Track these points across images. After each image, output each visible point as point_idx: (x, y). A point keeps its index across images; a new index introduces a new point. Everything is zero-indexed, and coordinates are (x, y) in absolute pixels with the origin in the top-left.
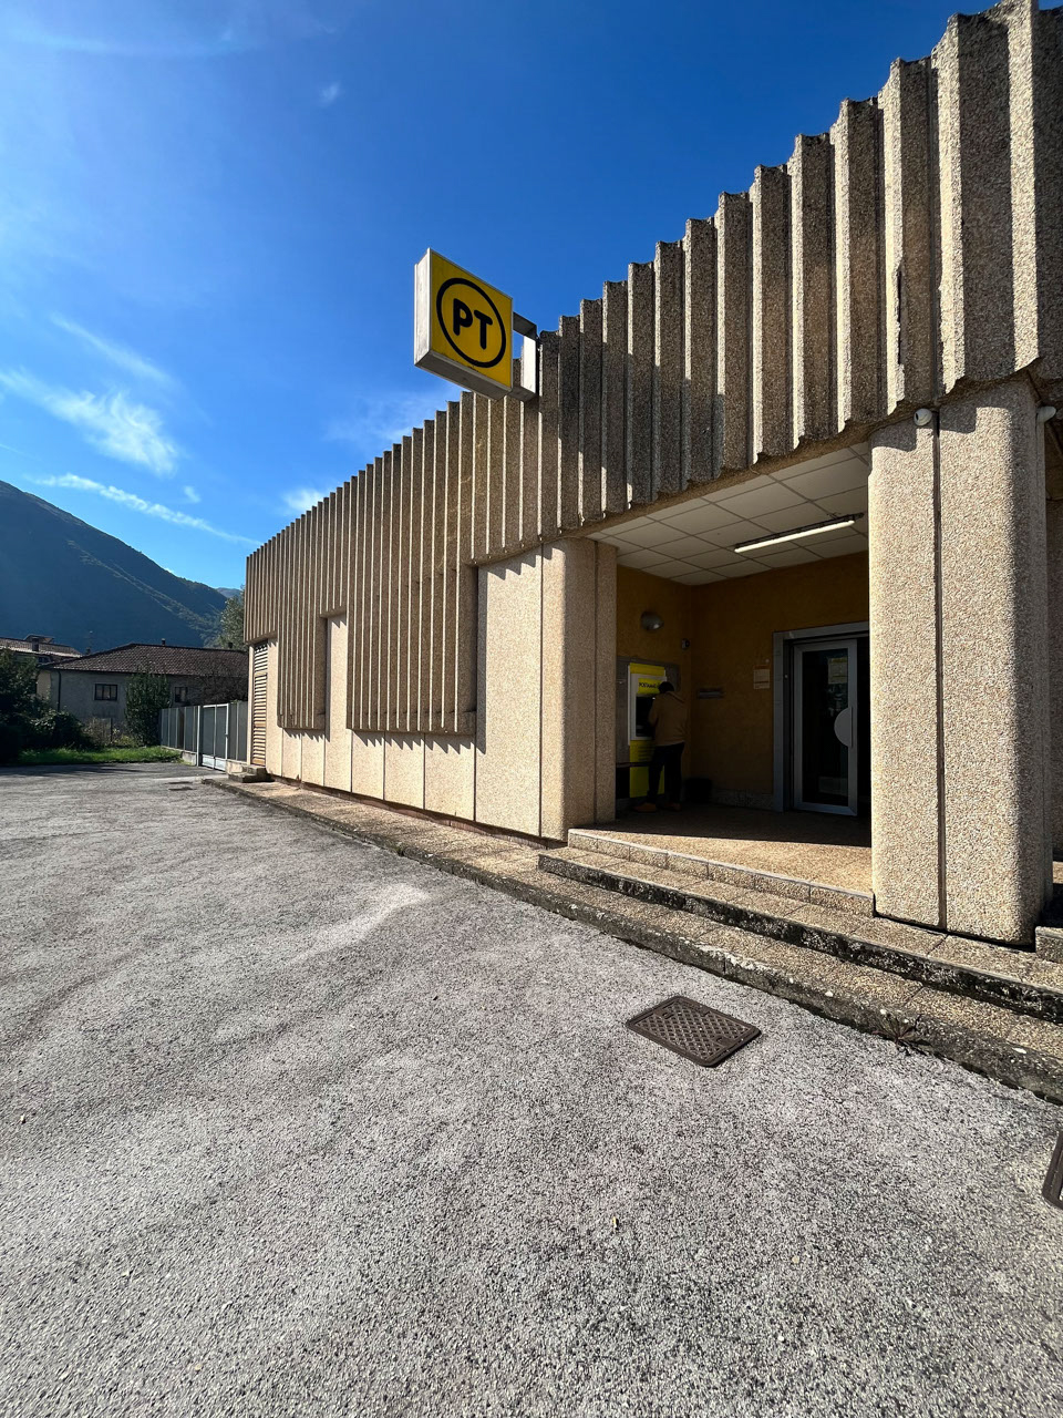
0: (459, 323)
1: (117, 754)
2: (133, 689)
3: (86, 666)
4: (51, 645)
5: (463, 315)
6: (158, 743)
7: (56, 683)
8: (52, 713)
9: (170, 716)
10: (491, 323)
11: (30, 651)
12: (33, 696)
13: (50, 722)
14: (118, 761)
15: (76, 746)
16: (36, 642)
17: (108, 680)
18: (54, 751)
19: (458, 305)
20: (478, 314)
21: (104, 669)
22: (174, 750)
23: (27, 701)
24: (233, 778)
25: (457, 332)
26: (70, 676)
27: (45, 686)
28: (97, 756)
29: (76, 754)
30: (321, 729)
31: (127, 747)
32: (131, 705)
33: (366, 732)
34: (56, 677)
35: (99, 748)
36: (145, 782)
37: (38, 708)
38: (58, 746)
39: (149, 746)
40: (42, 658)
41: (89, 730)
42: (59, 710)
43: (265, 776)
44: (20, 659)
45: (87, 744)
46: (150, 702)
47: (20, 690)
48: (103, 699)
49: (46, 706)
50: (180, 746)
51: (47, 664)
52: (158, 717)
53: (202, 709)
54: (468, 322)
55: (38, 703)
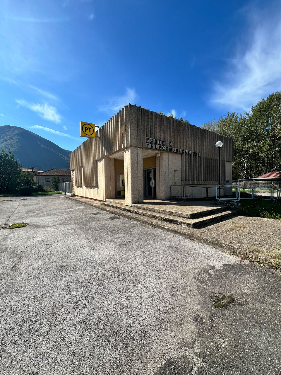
0: (86, 130)
1: (50, 193)
2: (53, 179)
3: (43, 174)
4: (36, 169)
5: (86, 129)
6: (58, 190)
7: (37, 178)
8: (37, 185)
9: (60, 185)
10: (91, 128)
11: (31, 171)
12: (33, 181)
13: (37, 187)
14: (50, 194)
15: (42, 192)
16: (33, 169)
17: (48, 177)
18: (38, 193)
19: (86, 128)
20: (89, 128)
21: (47, 175)
22: (61, 192)
23: (32, 183)
24: (69, 196)
25: (85, 131)
26: (40, 176)
27: (35, 179)
28: (46, 193)
29: (42, 193)
30: (81, 187)
31: (52, 191)
32: (53, 183)
33: (87, 187)
34: (37, 177)
35: (46, 192)
36: (54, 197)
37: (34, 184)
38: (39, 192)
39: (56, 191)
40: (34, 172)
41: (44, 188)
42: (38, 184)
43: (74, 195)
44: (30, 173)
45: (44, 191)
46: (56, 182)
47: (30, 180)
48: (47, 181)
49: (36, 183)
50: (62, 191)
51: (35, 174)
52: (58, 185)
53: (65, 183)
54: (87, 129)
55: (34, 183)
